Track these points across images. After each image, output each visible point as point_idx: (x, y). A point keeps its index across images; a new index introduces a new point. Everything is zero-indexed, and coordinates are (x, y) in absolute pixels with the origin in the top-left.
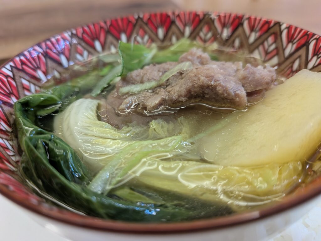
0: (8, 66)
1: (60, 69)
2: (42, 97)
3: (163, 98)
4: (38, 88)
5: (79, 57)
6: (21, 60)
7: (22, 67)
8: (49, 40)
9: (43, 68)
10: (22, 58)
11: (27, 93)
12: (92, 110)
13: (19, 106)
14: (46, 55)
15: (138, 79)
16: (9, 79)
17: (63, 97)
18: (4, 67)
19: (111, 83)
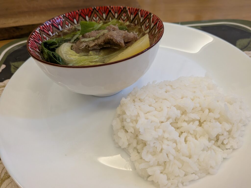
0: (38, 29)
1: (58, 31)
2: (51, 41)
3: (96, 43)
4: (49, 39)
5: (66, 26)
6: (43, 27)
7: (43, 30)
8: (54, 18)
9: (51, 31)
10: (43, 26)
11: (45, 40)
12: (69, 47)
13: (43, 44)
14: (53, 25)
15: (88, 36)
16: (39, 34)
17: (59, 42)
18: (36, 29)
19: (78, 37)
